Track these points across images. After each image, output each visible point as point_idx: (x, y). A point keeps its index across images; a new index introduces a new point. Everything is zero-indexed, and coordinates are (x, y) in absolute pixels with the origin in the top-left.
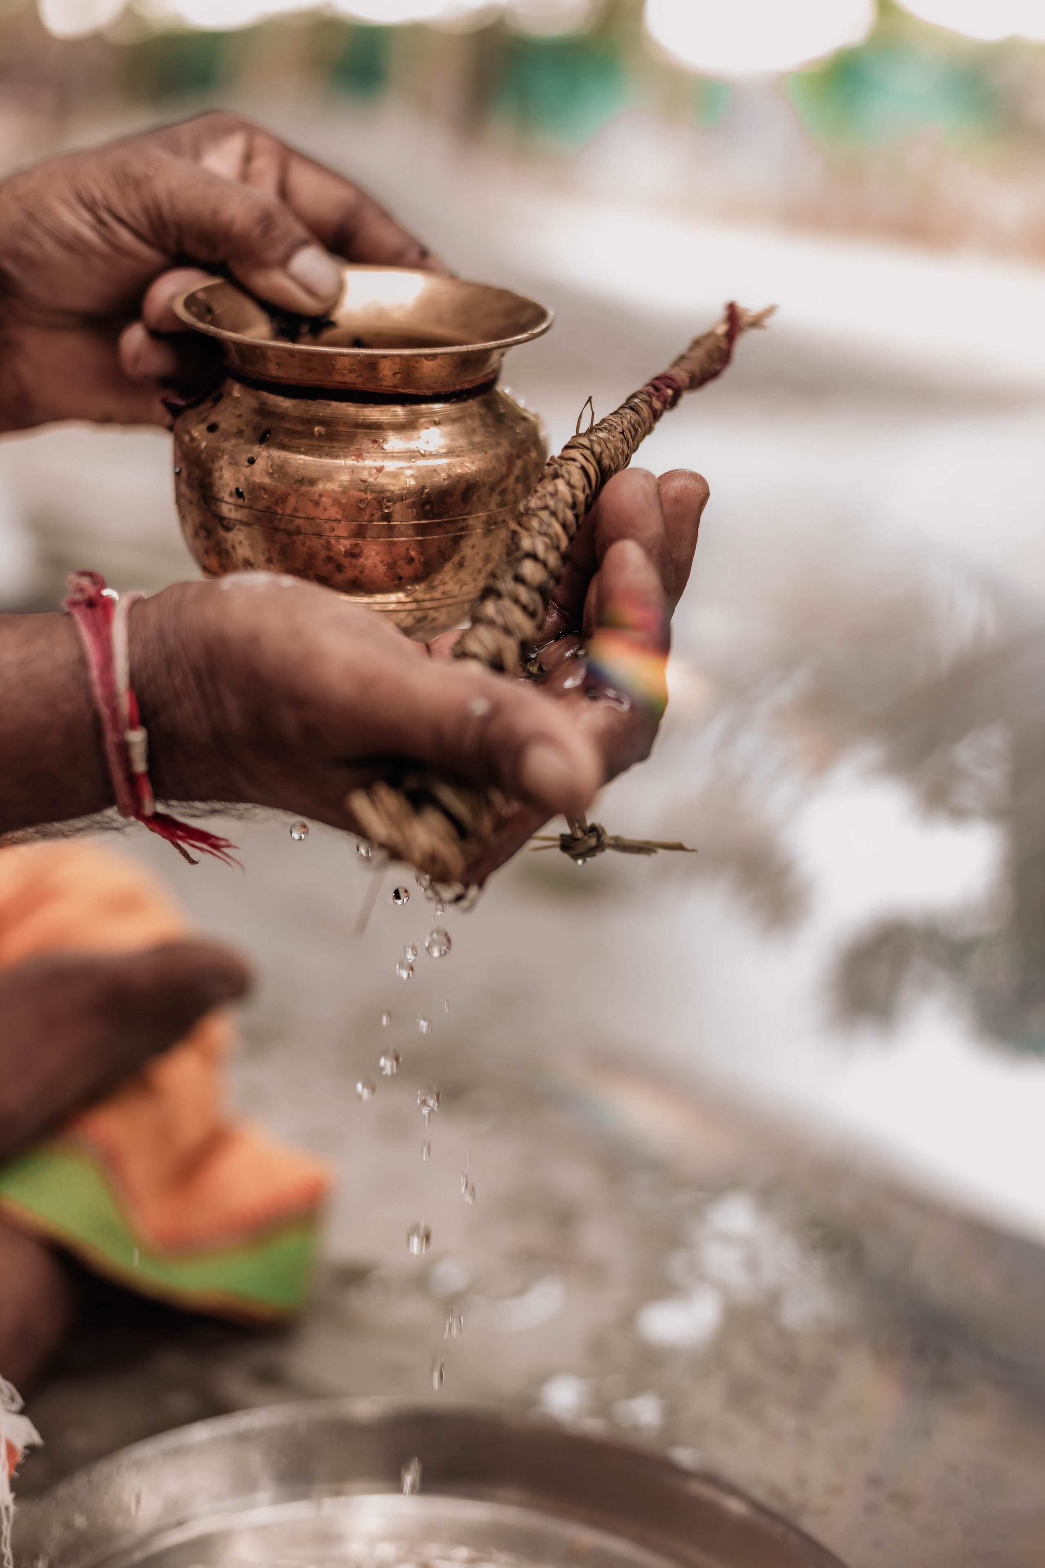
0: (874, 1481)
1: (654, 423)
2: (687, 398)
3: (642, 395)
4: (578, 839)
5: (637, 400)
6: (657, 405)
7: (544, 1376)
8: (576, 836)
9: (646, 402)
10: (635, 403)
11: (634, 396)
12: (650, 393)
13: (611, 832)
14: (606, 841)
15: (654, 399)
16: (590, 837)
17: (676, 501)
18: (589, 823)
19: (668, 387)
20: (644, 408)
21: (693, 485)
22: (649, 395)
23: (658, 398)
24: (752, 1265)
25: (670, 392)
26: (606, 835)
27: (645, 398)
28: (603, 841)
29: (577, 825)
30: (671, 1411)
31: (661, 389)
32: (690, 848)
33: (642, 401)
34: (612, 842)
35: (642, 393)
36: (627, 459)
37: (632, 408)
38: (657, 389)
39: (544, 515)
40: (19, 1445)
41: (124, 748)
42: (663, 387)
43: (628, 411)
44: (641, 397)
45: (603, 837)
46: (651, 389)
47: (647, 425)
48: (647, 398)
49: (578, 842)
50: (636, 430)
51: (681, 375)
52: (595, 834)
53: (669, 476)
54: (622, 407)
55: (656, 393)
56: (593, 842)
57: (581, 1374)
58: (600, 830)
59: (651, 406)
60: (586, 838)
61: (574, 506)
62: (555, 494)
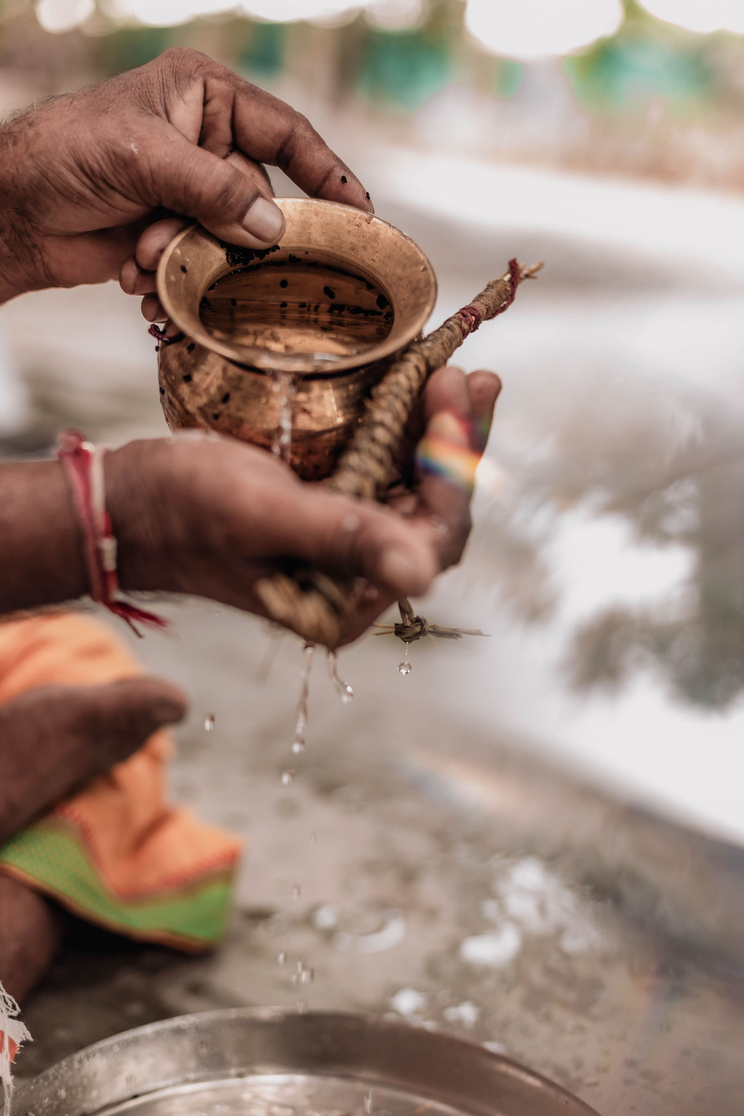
0: (631, 1063)
1: (463, 339)
2: (484, 325)
3: (455, 319)
4: (408, 627)
5: (451, 323)
6: (465, 326)
7: (395, 990)
8: (406, 625)
9: (458, 324)
10: (450, 324)
11: (449, 320)
12: (460, 318)
13: (430, 622)
14: (427, 629)
15: (463, 322)
16: (416, 626)
17: (480, 391)
18: (415, 616)
19: (472, 315)
20: (456, 329)
21: (490, 381)
22: (460, 320)
23: (465, 321)
24: (542, 909)
25: (474, 318)
26: (427, 624)
27: (456, 321)
28: (425, 628)
29: (407, 617)
30: (484, 1015)
31: (468, 316)
32: (486, 634)
33: (455, 323)
34: (431, 630)
35: (455, 318)
36: (445, 361)
37: (448, 328)
38: (464, 316)
39: (390, 398)
40: (18, 1041)
41: (99, 553)
42: (469, 314)
43: (446, 330)
44: (454, 321)
45: (425, 626)
46: (461, 316)
47: (458, 340)
48: (458, 321)
49: (407, 629)
50: (451, 343)
51: (481, 308)
52: (419, 623)
53: (475, 374)
54: (442, 327)
55: (464, 319)
56: (418, 629)
57: (419, 989)
58: (423, 622)
59: (461, 326)
60: (413, 626)
61: (410, 391)
62: (398, 384)
